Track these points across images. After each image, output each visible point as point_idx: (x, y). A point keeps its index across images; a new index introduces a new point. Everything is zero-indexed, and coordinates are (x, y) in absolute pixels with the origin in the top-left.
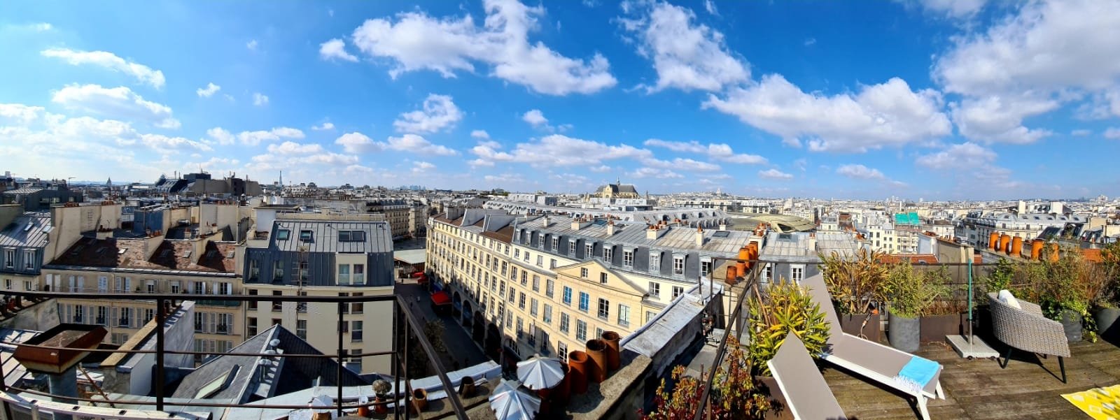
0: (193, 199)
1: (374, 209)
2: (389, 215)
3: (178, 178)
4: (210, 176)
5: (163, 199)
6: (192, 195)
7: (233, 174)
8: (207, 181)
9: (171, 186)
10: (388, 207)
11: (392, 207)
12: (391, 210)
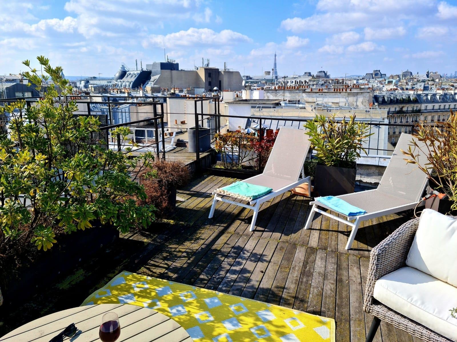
0: (160, 95)
1: (405, 109)
2: (429, 118)
3: (140, 69)
4: (177, 65)
5: (126, 95)
6: (157, 90)
7: (206, 63)
8: (174, 72)
9: (133, 79)
10: (430, 106)
11: (437, 106)
12: (433, 111)
